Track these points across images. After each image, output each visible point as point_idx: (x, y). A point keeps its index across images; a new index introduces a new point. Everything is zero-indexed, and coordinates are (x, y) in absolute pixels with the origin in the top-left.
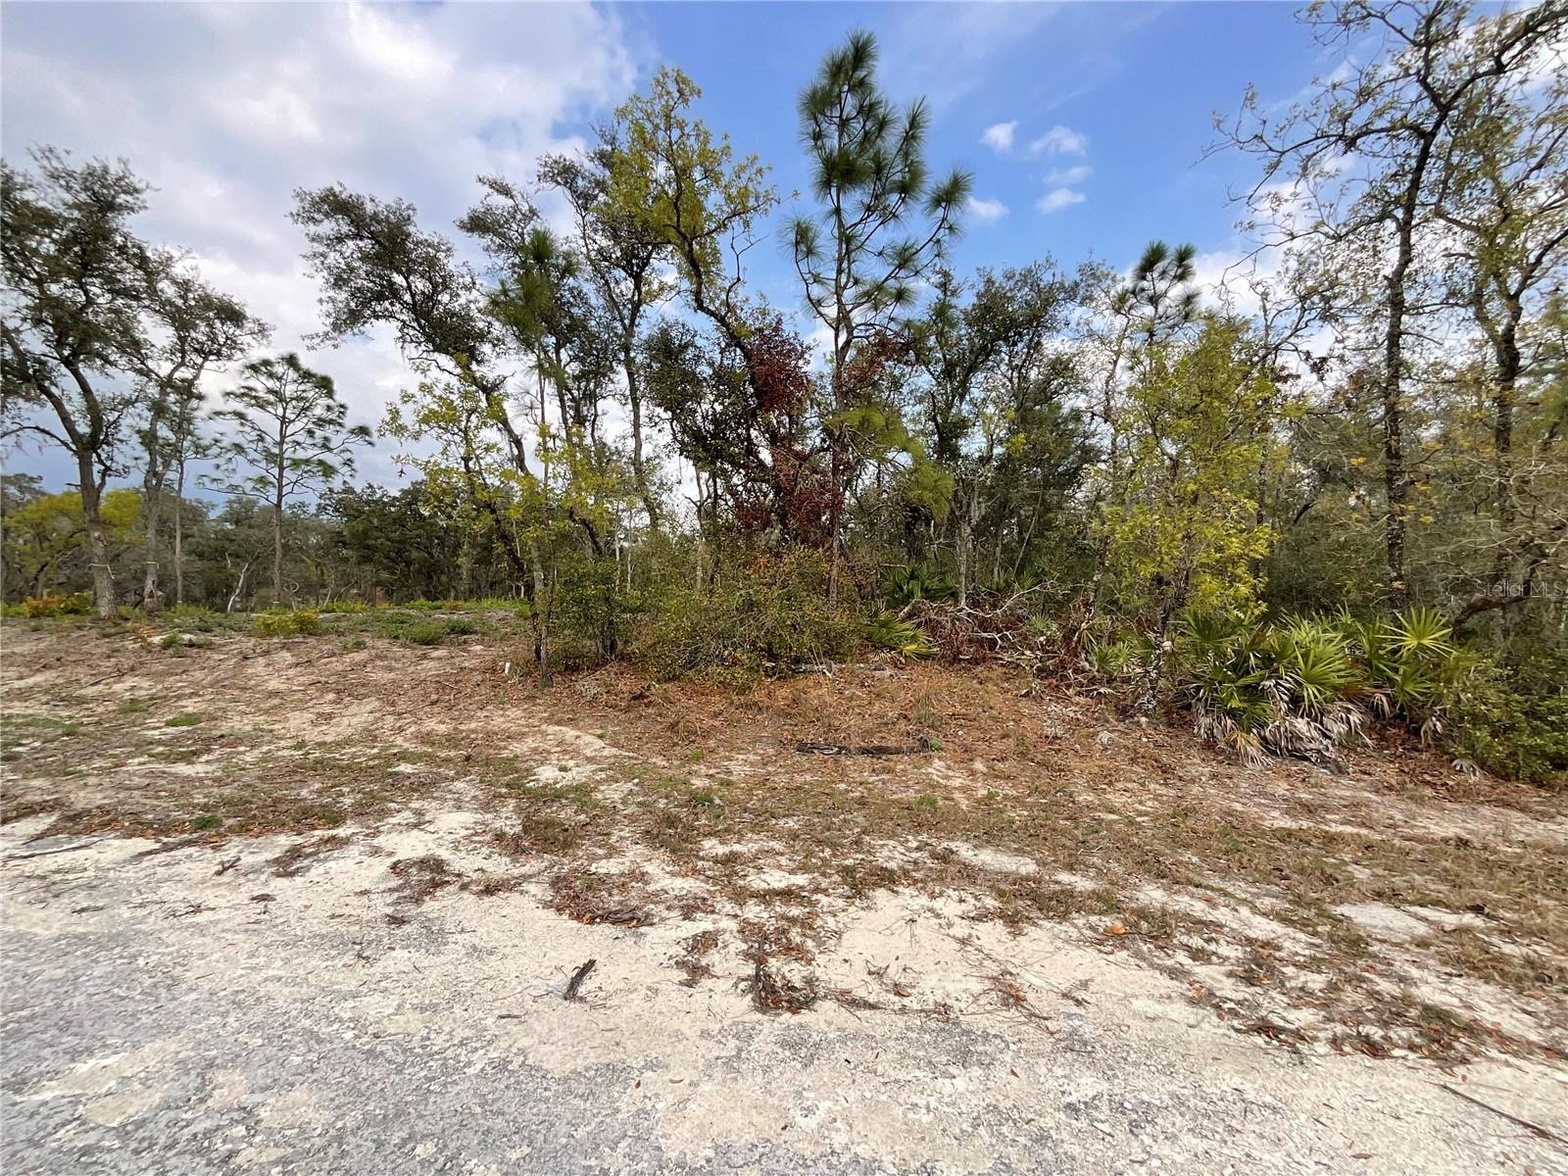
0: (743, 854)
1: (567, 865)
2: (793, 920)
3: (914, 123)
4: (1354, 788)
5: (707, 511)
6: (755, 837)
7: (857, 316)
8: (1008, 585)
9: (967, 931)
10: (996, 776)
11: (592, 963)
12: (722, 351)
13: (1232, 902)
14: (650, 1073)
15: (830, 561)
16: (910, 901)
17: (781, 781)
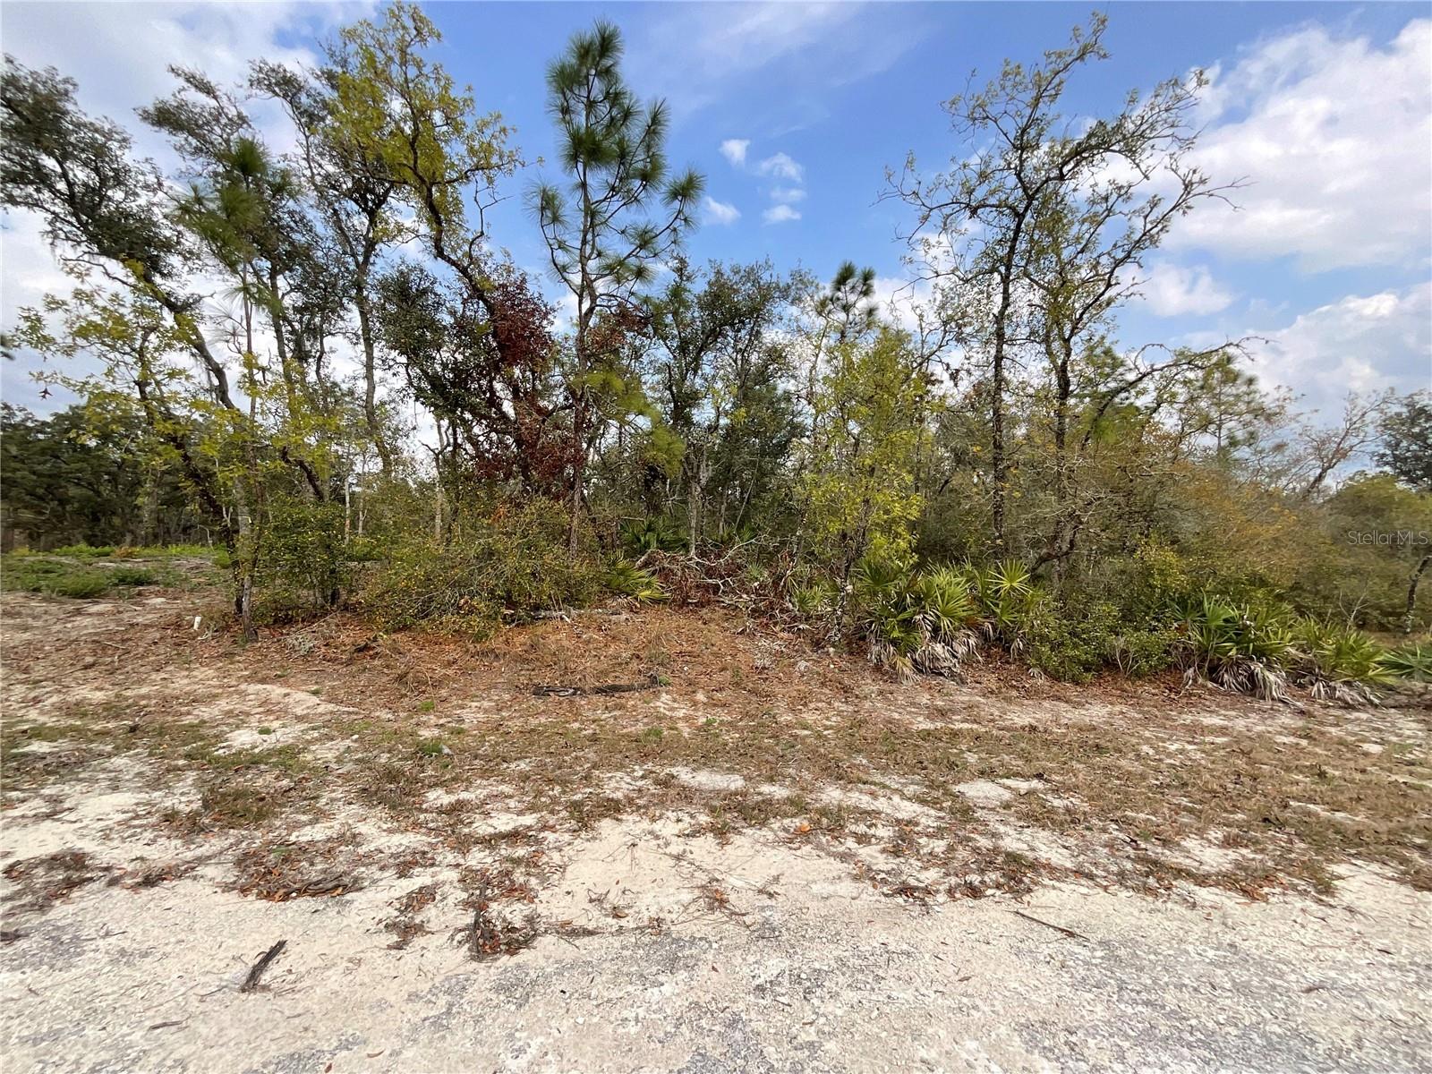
0: (469, 802)
1: (258, 838)
2: (517, 862)
3: (655, 119)
4: (971, 694)
5: (447, 460)
6: (485, 782)
7: (601, 286)
8: (731, 538)
9: (682, 848)
10: (715, 705)
11: (281, 944)
12: (464, 302)
13: (888, 792)
14: (345, 1053)
15: (571, 512)
16: (633, 827)
17: (515, 725)
